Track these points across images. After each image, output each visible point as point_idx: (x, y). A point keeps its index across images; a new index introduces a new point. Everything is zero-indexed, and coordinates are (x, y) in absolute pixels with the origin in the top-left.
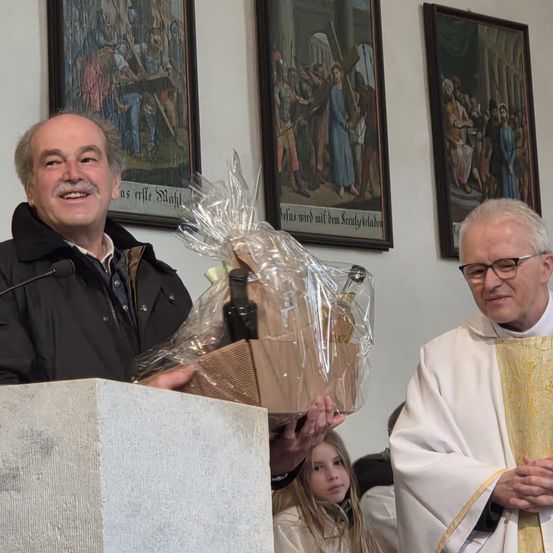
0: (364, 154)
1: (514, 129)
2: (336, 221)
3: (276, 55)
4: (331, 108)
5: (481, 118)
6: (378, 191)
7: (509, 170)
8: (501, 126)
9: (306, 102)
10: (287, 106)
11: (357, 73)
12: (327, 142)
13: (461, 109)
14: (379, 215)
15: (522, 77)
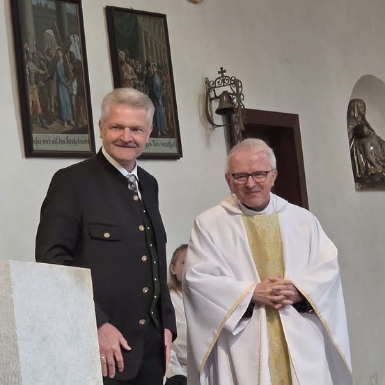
0: (77, 101)
1: (161, 77)
2: (63, 142)
3: (26, 45)
4: (58, 75)
5: (142, 73)
6: (86, 122)
7: (159, 103)
8: (153, 76)
9: (43, 73)
10: (33, 76)
11: (71, 53)
12: (56, 95)
13: (130, 69)
14: (87, 137)
15: (164, 46)
